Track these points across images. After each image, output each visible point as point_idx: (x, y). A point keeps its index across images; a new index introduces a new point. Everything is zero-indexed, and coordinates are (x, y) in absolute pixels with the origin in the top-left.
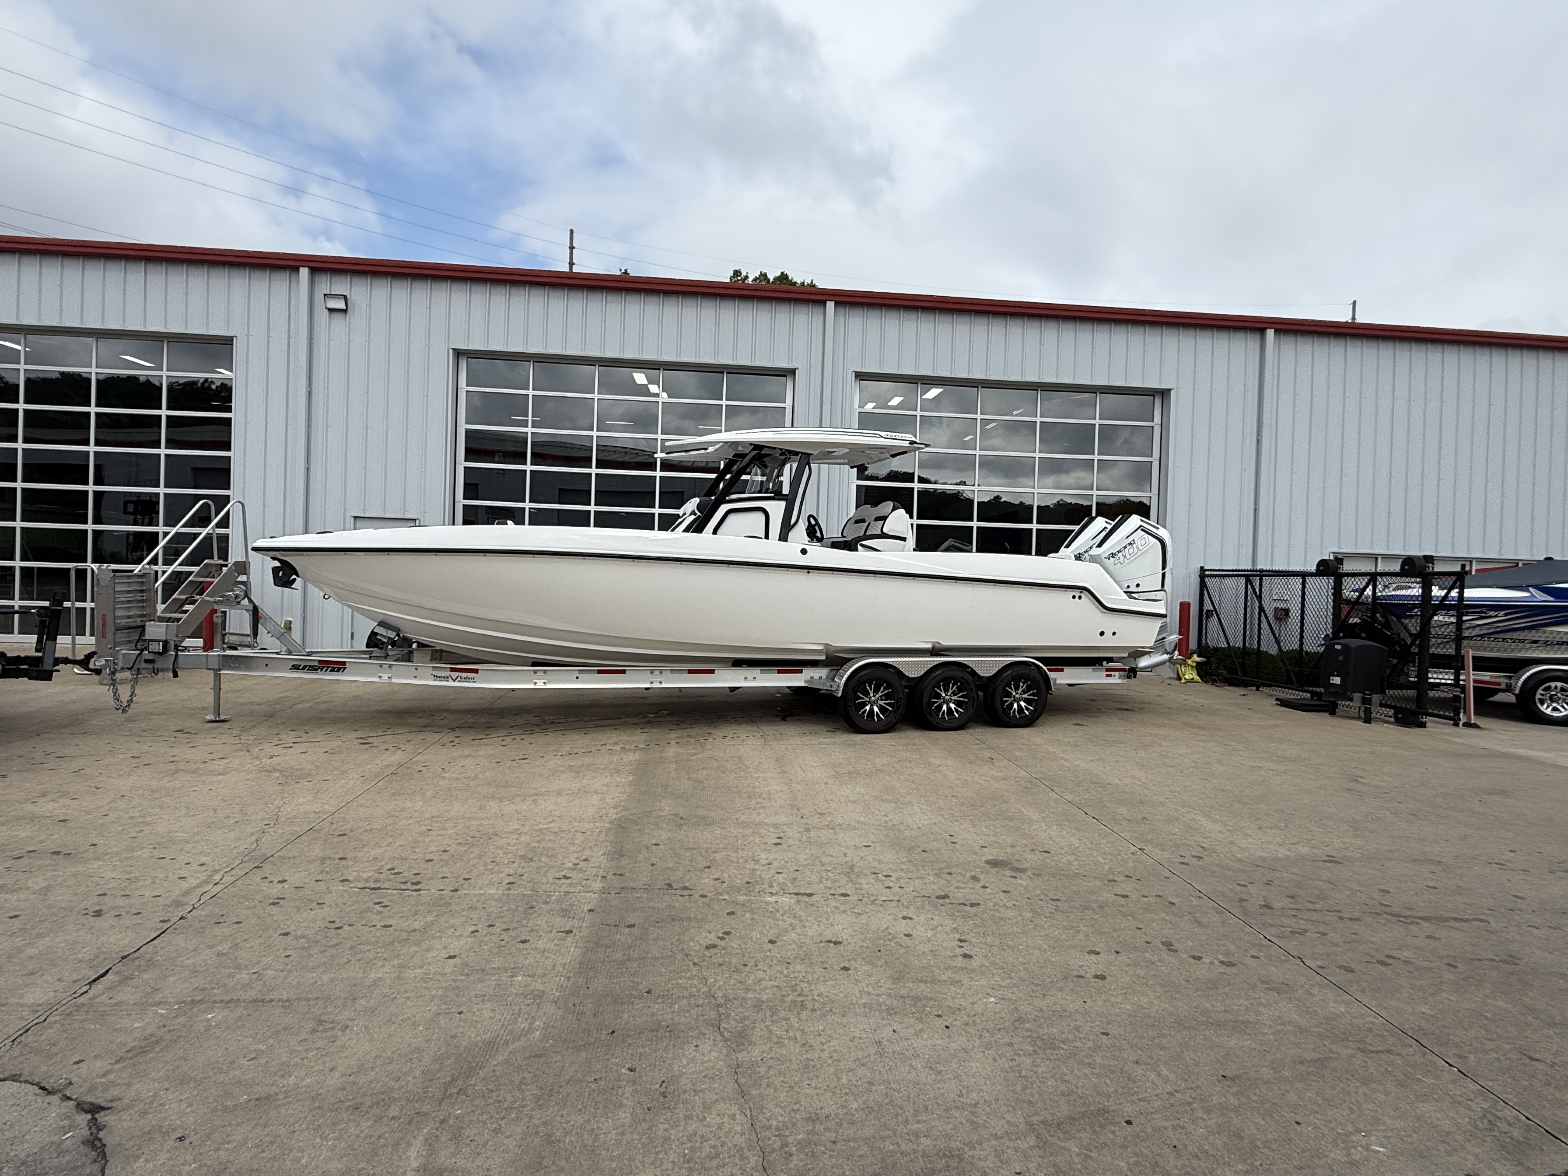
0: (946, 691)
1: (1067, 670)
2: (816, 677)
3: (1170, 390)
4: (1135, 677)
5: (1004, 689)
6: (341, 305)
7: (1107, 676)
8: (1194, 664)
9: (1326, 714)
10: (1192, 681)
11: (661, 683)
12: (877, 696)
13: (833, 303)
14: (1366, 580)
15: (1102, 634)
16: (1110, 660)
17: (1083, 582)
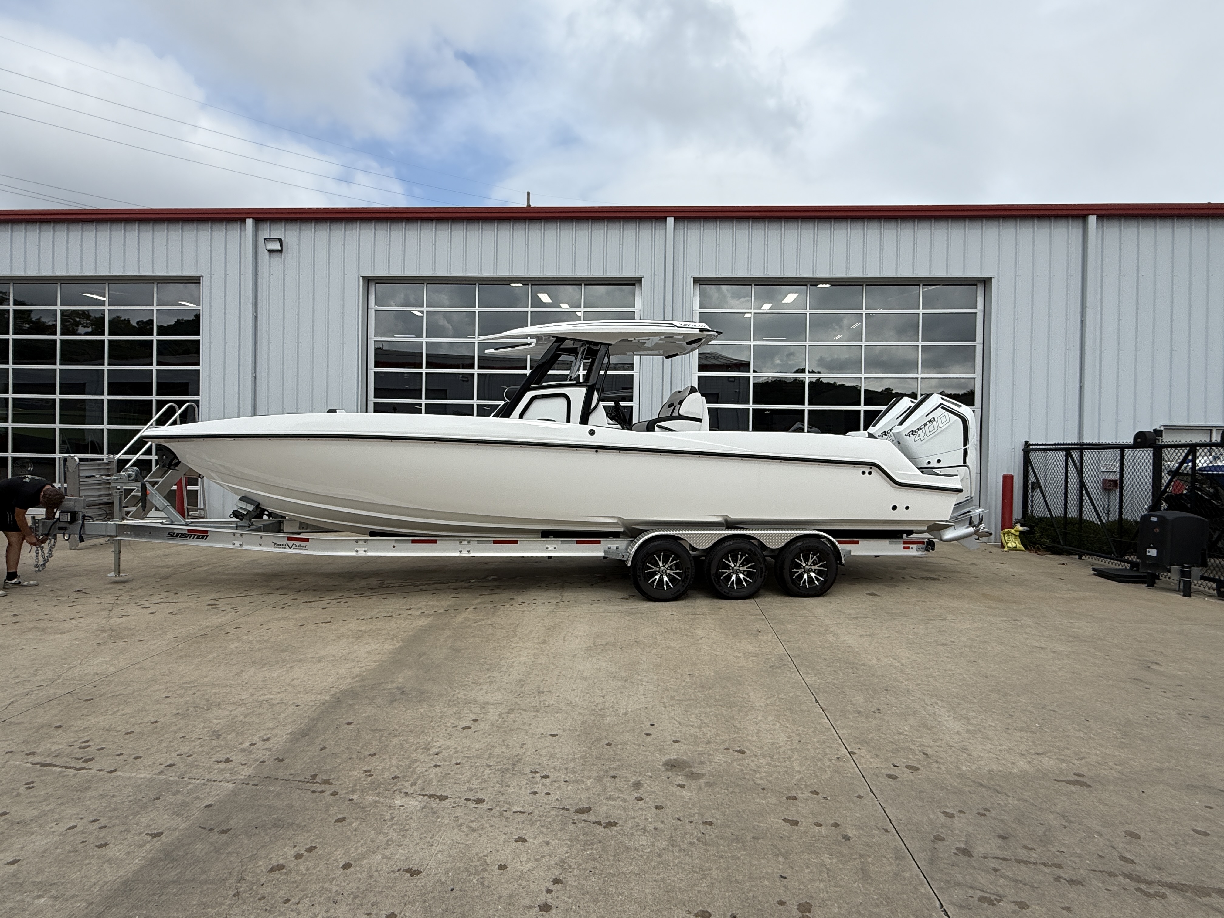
0: (735, 561)
1: (863, 543)
2: (614, 547)
3: (990, 279)
4: (933, 549)
5: (793, 561)
6: (277, 246)
7: (905, 548)
8: (1018, 533)
9: (1144, 586)
10: (1015, 549)
11: (469, 551)
12: (667, 566)
13: (672, 219)
14: (1186, 451)
15: (894, 508)
16: (910, 532)
17: (871, 458)
